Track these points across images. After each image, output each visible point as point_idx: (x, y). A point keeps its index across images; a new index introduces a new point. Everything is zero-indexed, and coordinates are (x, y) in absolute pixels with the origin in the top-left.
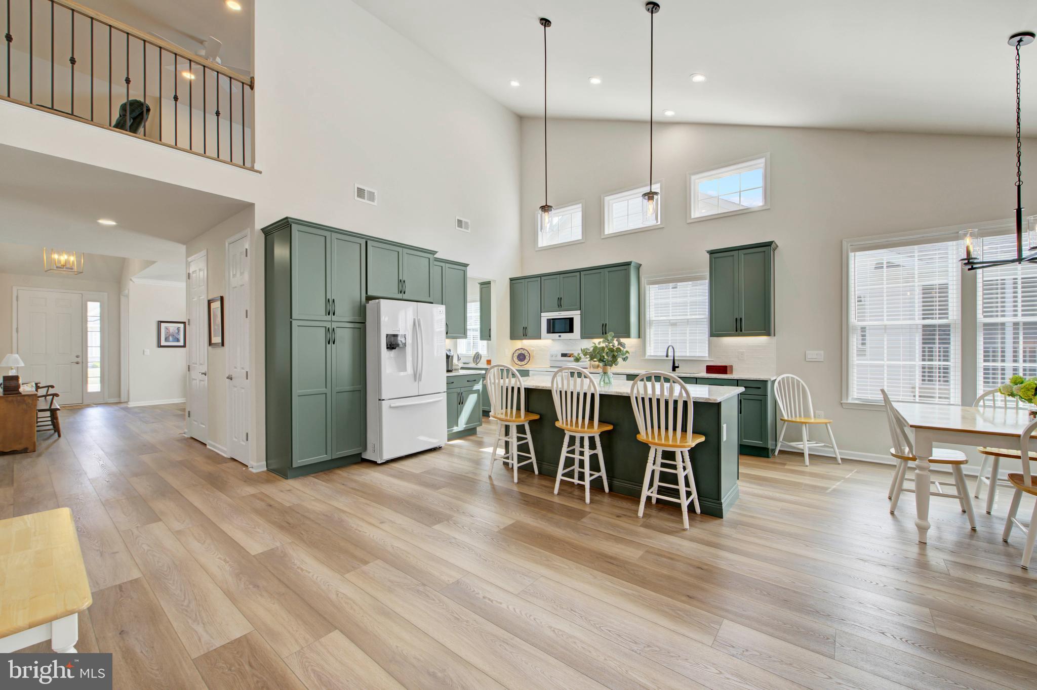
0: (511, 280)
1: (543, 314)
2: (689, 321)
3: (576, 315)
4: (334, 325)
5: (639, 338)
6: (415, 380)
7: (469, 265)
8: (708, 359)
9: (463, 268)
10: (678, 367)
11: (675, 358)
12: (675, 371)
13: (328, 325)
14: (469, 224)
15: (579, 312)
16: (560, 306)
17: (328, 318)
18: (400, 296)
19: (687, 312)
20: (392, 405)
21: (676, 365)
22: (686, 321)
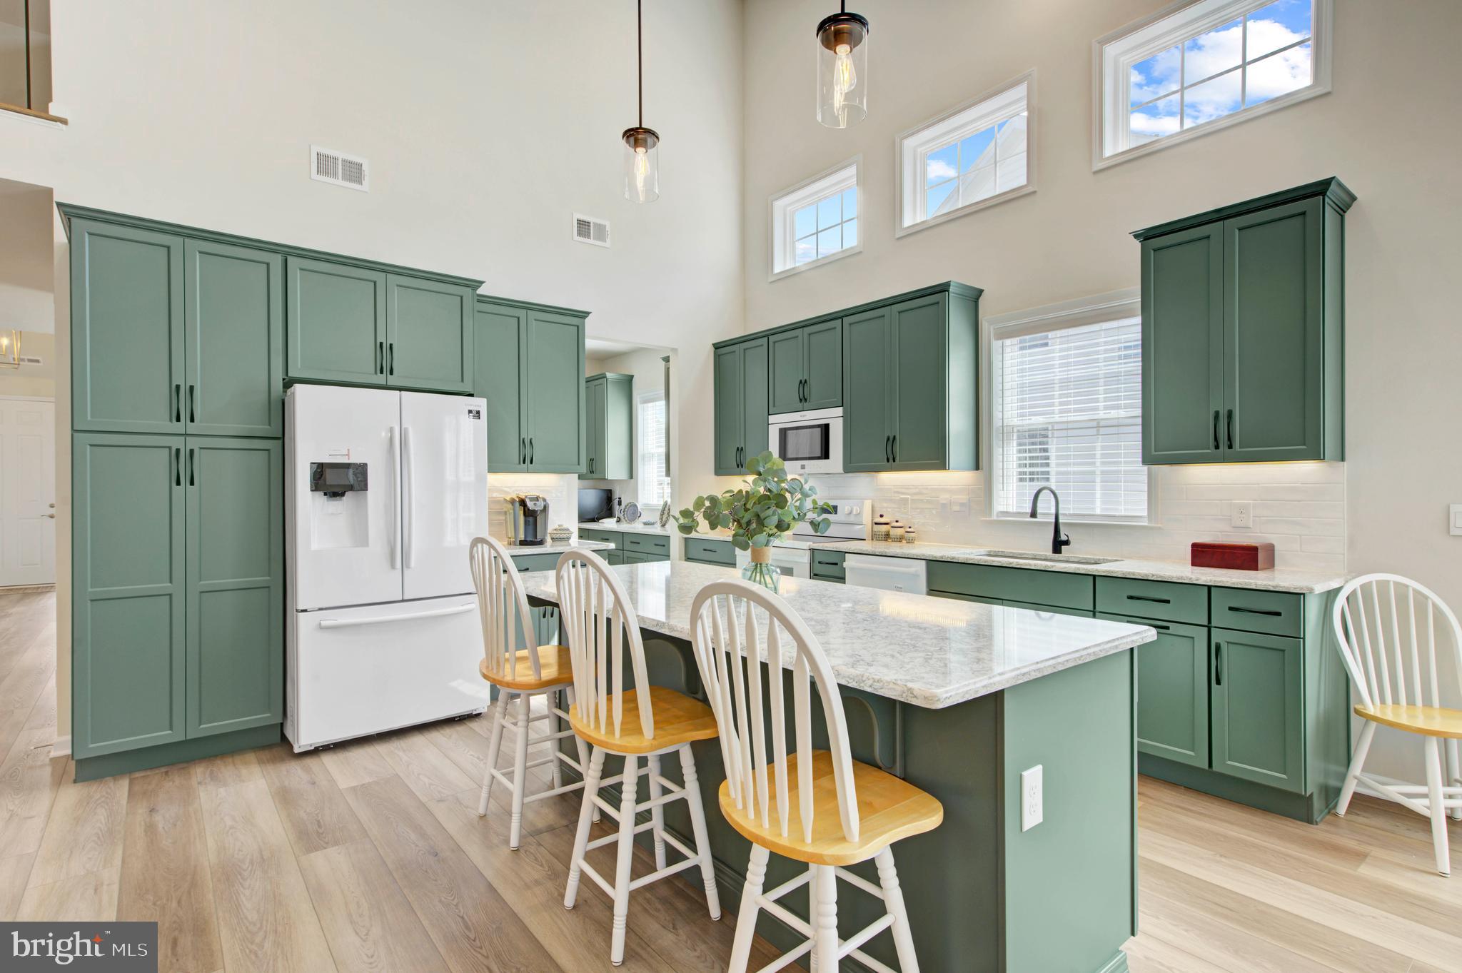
0: (717, 346)
1: (772, 419)
2: (1102, 424)
3: (834, 417)
4: (193, 443)
5: (977, 467)
6: (393, 566)
7: (588, 313)
8: (1146, 524)
9: (575, 321)
10: (1067, 543)
11: (1061, 520)
12: (1060, 552)
13: (177, 443)
14: (608, 228)
15: (839, 411)
16: (804, 400)
17: (178, 427)
18: (380, 379)
19: (1097, 401)
20: (324, 623)
21: (1063, 538)
22: (1094, 424)
